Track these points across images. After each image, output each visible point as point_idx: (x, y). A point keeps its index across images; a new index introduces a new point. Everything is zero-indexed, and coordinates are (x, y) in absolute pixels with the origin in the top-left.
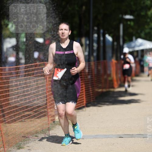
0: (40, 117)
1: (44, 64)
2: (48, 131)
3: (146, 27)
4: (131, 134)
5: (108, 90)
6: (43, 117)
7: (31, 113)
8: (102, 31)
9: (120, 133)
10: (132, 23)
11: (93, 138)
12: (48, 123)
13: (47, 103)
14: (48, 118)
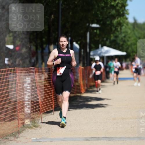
0: (10, 121)
1: (15, 69)
2: (18, 134)
3: (112, 35)
4: (97, 136)
5: (75, 95)
6: (13, 121)
7: (1, 116)
9: (87, 136)
10: (98, 32)
11: (61, 141)
12: (18, 126)
13: (17, 107)
14: (18, 121)
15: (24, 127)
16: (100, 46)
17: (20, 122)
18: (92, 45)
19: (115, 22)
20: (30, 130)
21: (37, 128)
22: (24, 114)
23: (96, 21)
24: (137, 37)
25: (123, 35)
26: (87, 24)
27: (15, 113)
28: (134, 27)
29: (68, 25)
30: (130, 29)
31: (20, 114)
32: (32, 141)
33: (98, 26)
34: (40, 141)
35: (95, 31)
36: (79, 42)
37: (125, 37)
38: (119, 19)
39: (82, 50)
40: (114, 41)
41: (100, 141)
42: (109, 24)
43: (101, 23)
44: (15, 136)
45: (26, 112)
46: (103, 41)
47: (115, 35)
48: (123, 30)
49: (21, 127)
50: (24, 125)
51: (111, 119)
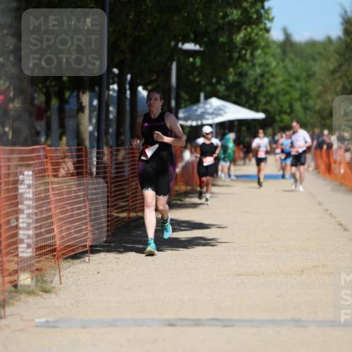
2: (1, 309)
3: (231, 70)
4: (195, 317)
8: (129, 77)
10: (198, 61)
11: (108, 326)
12: (2, 288)
14: (3, 276)
15: (17, 292)
16: (202, 96)
17: (8, 279)
18: (184, 95)
19: (239, 37)
20: (31, 299)
21: (48, 294)
23: (192, 36)
24: (290, 74)
25: (258, 70)
26: (173, 43)
28: (284, 53)
29: (124, 45)
30: (274, 56)
32: (37, 326)
33: (197, 47)
35: (191, 60)
36: (150, 87)
37: (262, 76)
38: (249, 30)
40: (237, 85)
41: (200, 328)
42: (223, 43)
43: (206, 40)
46: (210, 84)
47: (240, 70)
48: (258, 61)
49: (11, 292)
50: (15, 286)
51: (228, 275)
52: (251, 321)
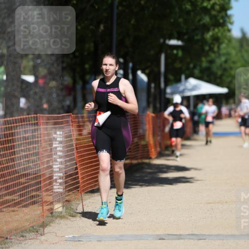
1: (37, 117)
2: (42, 229)
3: (204, 59)
4: (178, 233)
5: (140, 161)
7: (14, 198)
8: (131, 65)
9: (160, 232)
10: (180, 53)
11: (116, 240)
12: (42, 214)
13: (40, 181)
14: (43, 206)
15: (52, 217)
16: (183, 77)
17: (46, 208)
18: (171, 77)
19: (209, 35)
20: (63, 222)
21: (74, 218)
22: (51, 193)
23: (176, 35)
24: (246, 61)
25: (223, 59)
26: (162, 41)
27: (38, 193)
28: (241, 46)
29: (128, 42)
30: (234, 48)
31: (46, 193)
32: (66, 240)
33: (179, 43)
34: (79, 241)
35: (175, 52)
36: (147, 71)
37: (226, 62)
38: (216, 30)
39: (153, 85)
40: (208, 69)
41: (182, 241)
42: (198, 41)
43: (186, 37)
44: (37, 232)
45: (56, 191)
46: (188, 68)
47: (209, 58)
48: (223, 51)
49: (48, 217)
50: (52, 213)
51: (201, 203)
52: (218, 235)
